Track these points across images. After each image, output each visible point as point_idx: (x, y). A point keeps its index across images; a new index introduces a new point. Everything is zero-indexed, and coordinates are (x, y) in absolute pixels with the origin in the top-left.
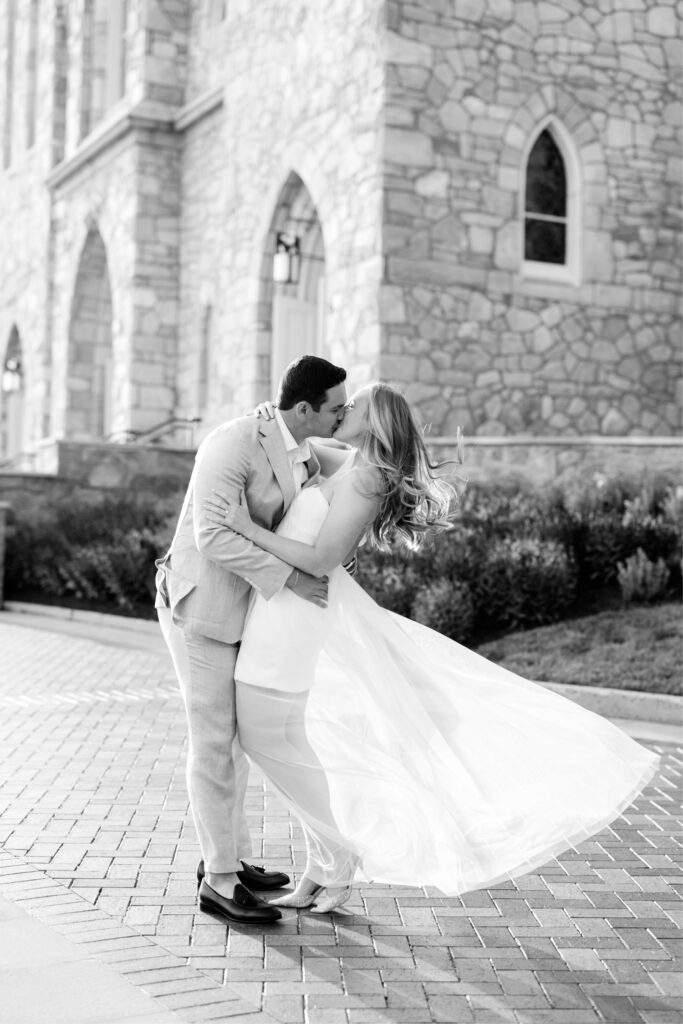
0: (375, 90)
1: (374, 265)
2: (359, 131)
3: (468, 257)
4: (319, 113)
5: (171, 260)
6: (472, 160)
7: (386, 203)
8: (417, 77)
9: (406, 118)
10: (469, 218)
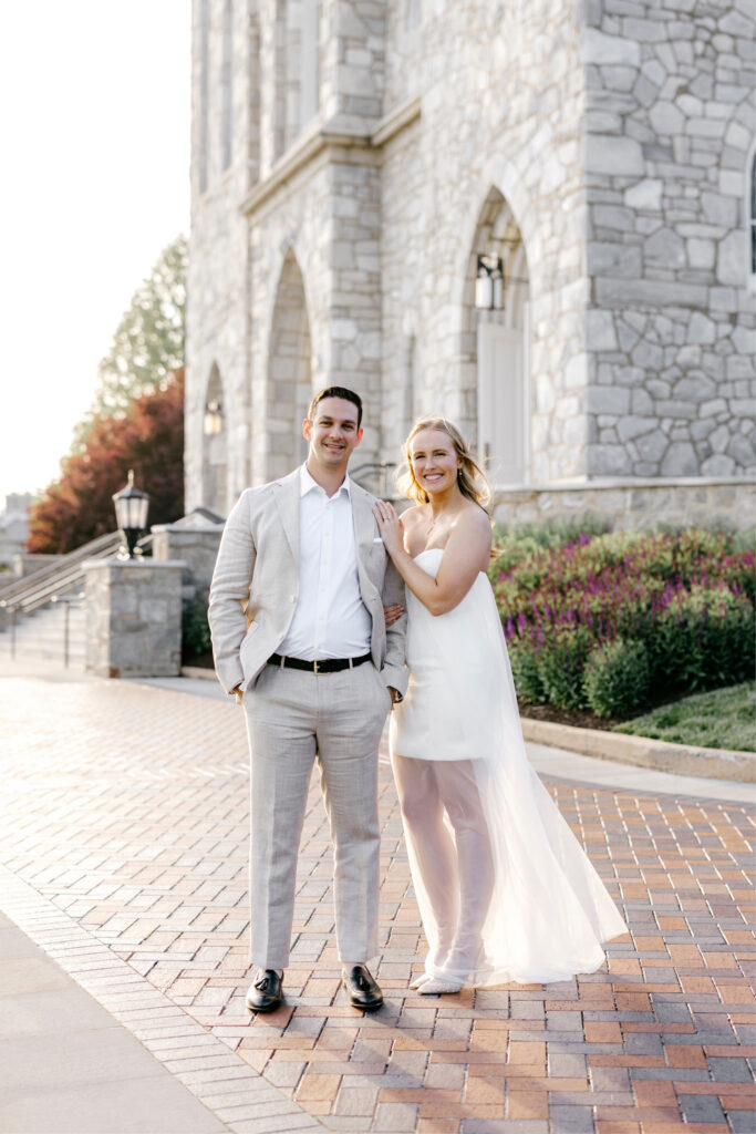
0: (577, 95)
1: (580, 286)
2: (560, 140)
3: (685, 273)
4: (518, 122)
5: (373, 288)
6: (689, 165)
7: (591, 218)
8: (623, 77)
9: (612, 123)
10: (685, 230)
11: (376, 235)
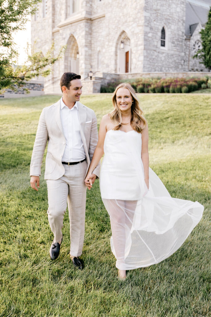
0: (142, 20)
1: (142, 47)
2: (138, 26)
3: (154, 46)
4: (130, 22)
5: (90, 43)
6: (155, 31)
7: (144, 37)
8: (148, 18)
9: (147, 24)
10: (154, 40)
11: (91, 34)
